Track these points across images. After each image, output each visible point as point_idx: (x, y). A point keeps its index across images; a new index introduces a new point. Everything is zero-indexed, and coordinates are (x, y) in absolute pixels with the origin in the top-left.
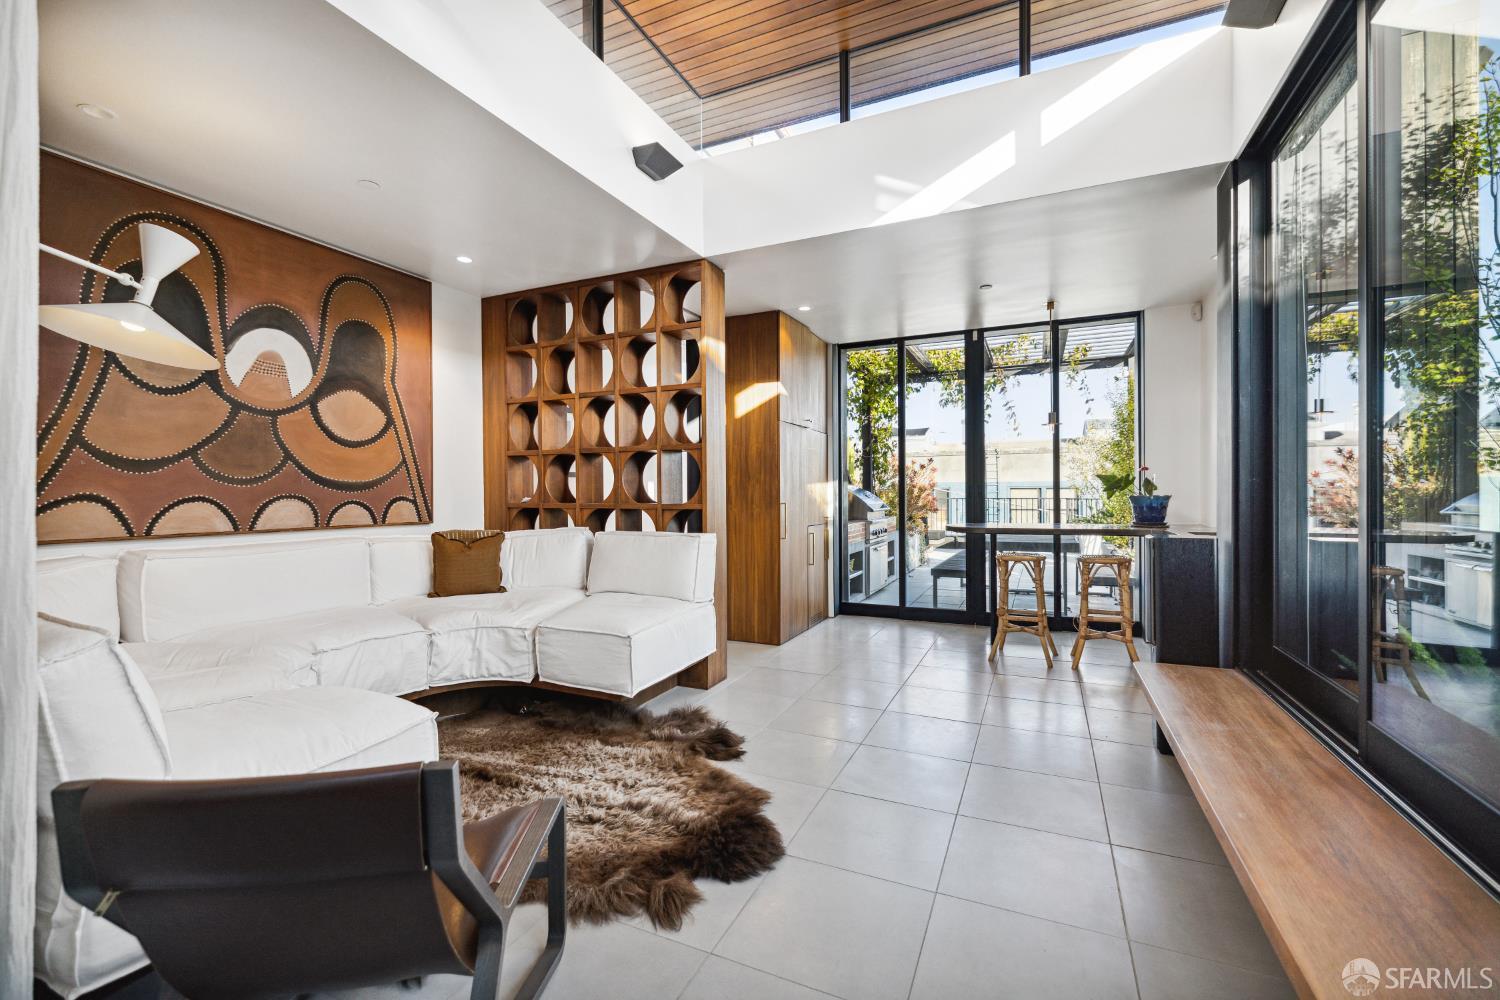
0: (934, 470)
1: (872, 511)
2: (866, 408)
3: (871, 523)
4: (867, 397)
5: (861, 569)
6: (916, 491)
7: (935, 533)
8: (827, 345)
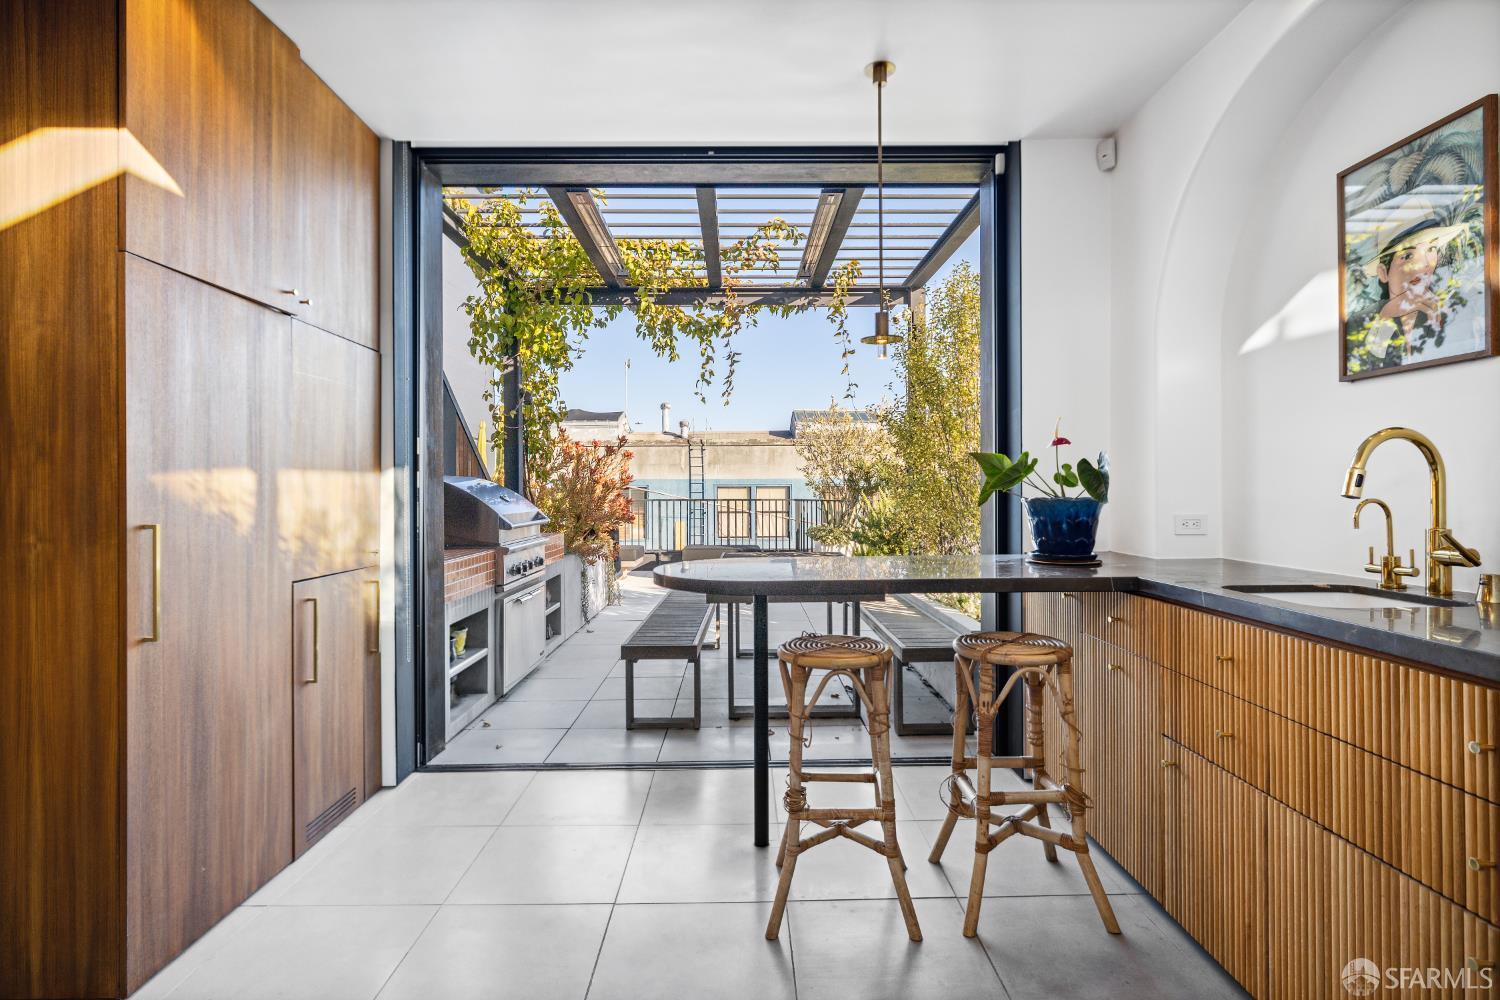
0: (628, 456)
1: (509, 528)
2: (510, 341)
3: (506, 551)
4: (510, 320)
5: (484, 645)
6: (599, 489)
7: (630, 549)
8: (378, 141)
